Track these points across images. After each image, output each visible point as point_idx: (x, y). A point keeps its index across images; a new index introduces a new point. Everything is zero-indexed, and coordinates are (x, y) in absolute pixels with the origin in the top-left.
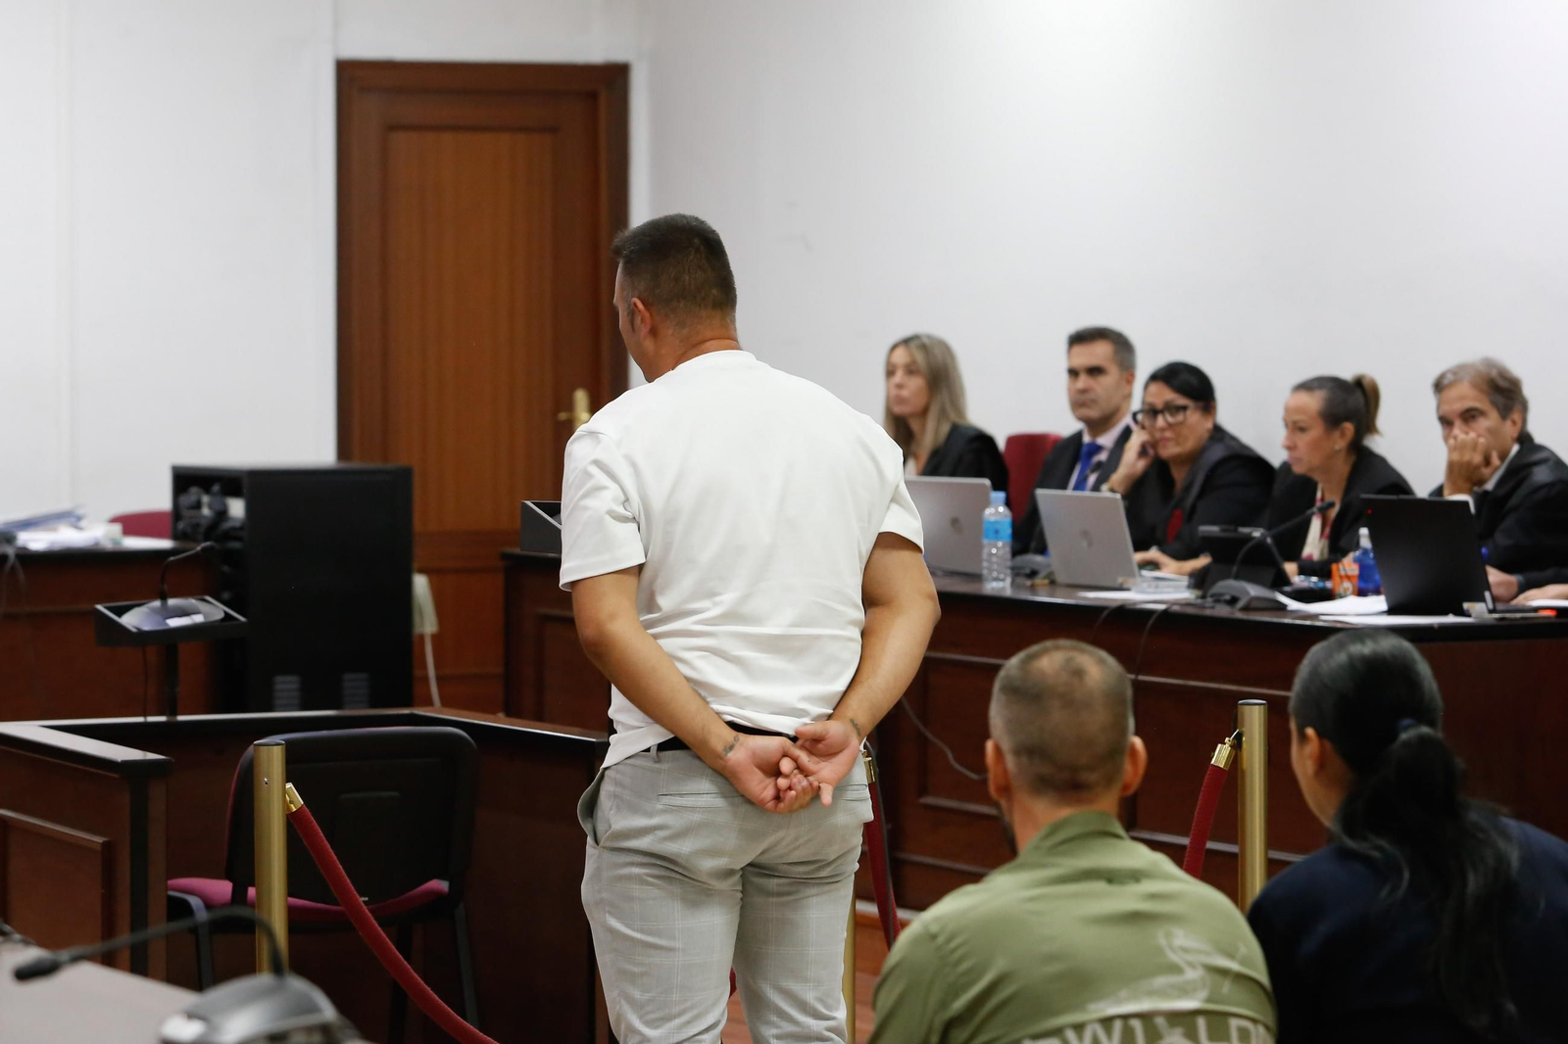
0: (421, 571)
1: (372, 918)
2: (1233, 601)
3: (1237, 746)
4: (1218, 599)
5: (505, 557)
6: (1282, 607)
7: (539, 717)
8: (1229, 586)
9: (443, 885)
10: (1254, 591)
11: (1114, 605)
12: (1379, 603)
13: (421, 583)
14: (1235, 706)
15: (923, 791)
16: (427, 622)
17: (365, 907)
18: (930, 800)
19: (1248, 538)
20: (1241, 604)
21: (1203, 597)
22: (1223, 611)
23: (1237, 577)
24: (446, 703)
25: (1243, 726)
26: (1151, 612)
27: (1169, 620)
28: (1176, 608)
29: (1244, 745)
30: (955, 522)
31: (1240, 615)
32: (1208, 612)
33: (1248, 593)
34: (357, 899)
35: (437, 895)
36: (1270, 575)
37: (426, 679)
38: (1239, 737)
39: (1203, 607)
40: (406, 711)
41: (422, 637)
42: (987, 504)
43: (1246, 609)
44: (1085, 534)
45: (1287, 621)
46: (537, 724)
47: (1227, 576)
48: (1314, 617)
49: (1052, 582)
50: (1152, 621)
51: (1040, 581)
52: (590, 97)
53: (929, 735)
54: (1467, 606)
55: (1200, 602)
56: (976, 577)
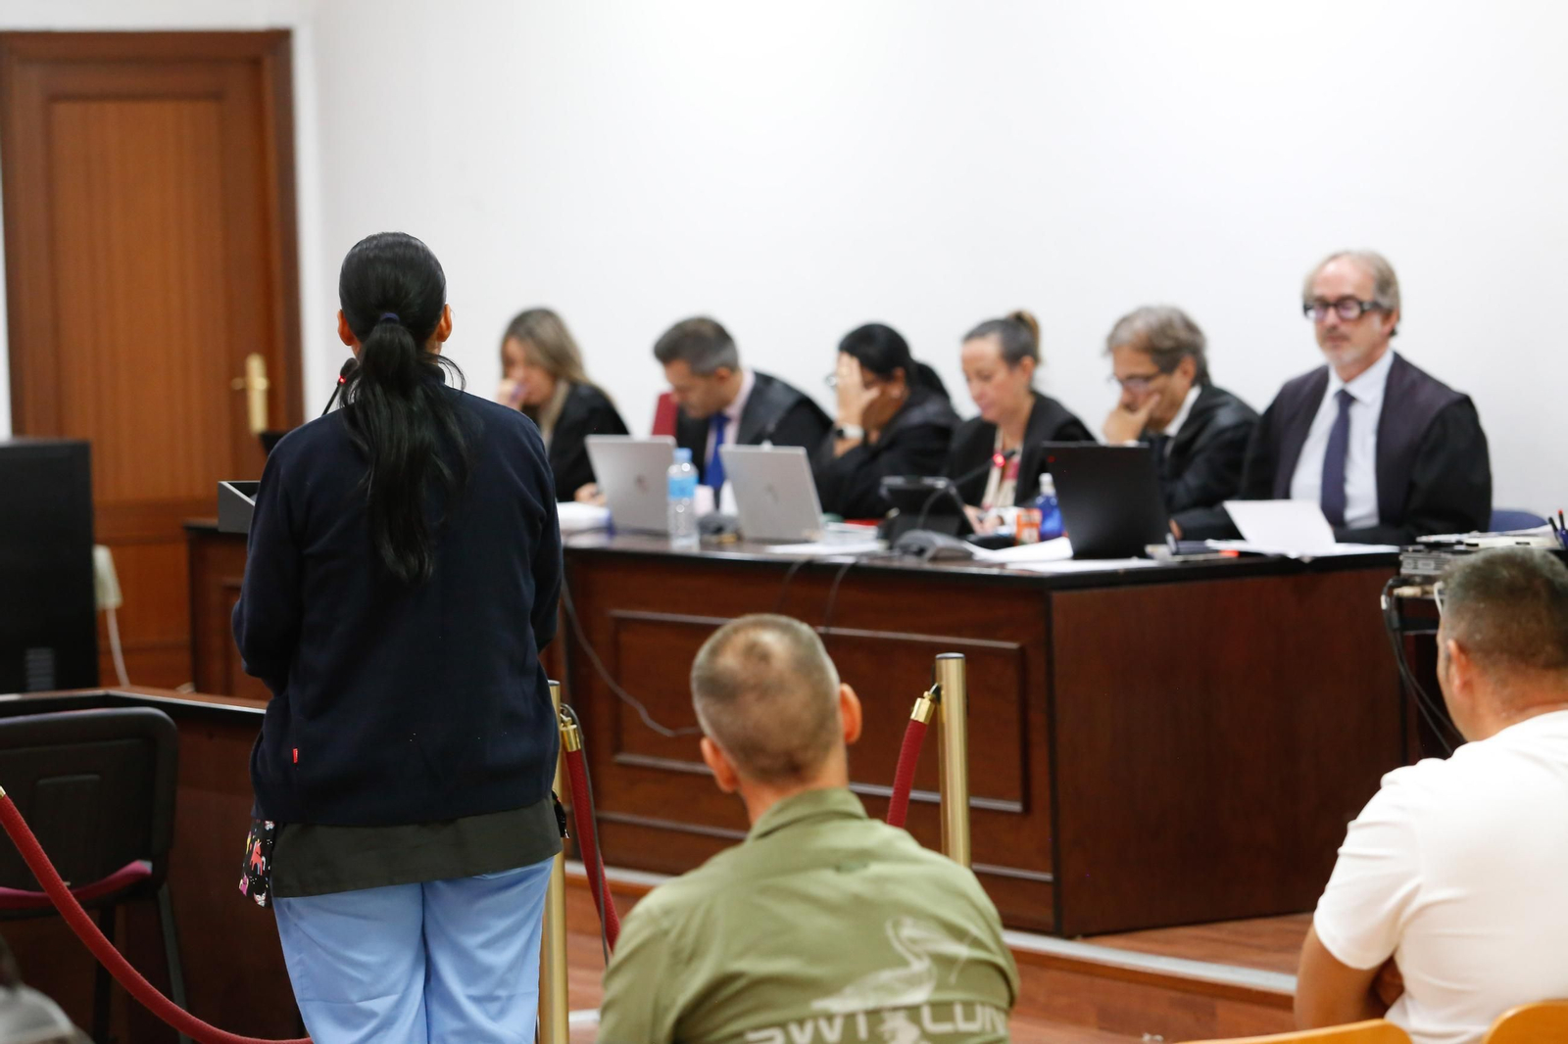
0: (105, 543)
1: (79, 906)
2: (921, 552)
3: (937, 699)
4: (905, 550)
5: (189, 529)
6: (968, 557)
7: (228, 692)
8: (916, 537)
9: (144, 866)
10: (941, 541)
11: (803, 559)
12: (1063, 547)
13: (102, 557)
14: (933, 661)
15: (618, 748)
16: (109, 594)
17: (69, 892)
18: (624, 758)
19: (932, 490)
20: (929, 554)
21: (891, 548)
22: (910, 562)
23: (926, 527)
24: (136, 679)
25: (941, 680)
26: (837, 567)
27: (859, 574)
28: (864, 561)
29: (944, 699)
30: (640, 481)
31: (928, 566)
32: (896, 564)
33: (932, 543)
34: (61, 885)
35: (141, 877)
36: (955, 524)
37: (109, 652)
38: (938, 691)
39: (889, 558)
40: (100, 692)
41: (104, 612)
42: (670, 461)
43: (934, 559)
44: (770, 489)
45: (974, 570)
46: (228, 699)
47: (913, 527)
48: (1002, 565)
49: (739, 538)
50: (840, 575)
51: (727, 537)
52: (256, 64)
53: (622, 694)
54: (1150, 549)
55: (887, 553)
56: (663, 535)
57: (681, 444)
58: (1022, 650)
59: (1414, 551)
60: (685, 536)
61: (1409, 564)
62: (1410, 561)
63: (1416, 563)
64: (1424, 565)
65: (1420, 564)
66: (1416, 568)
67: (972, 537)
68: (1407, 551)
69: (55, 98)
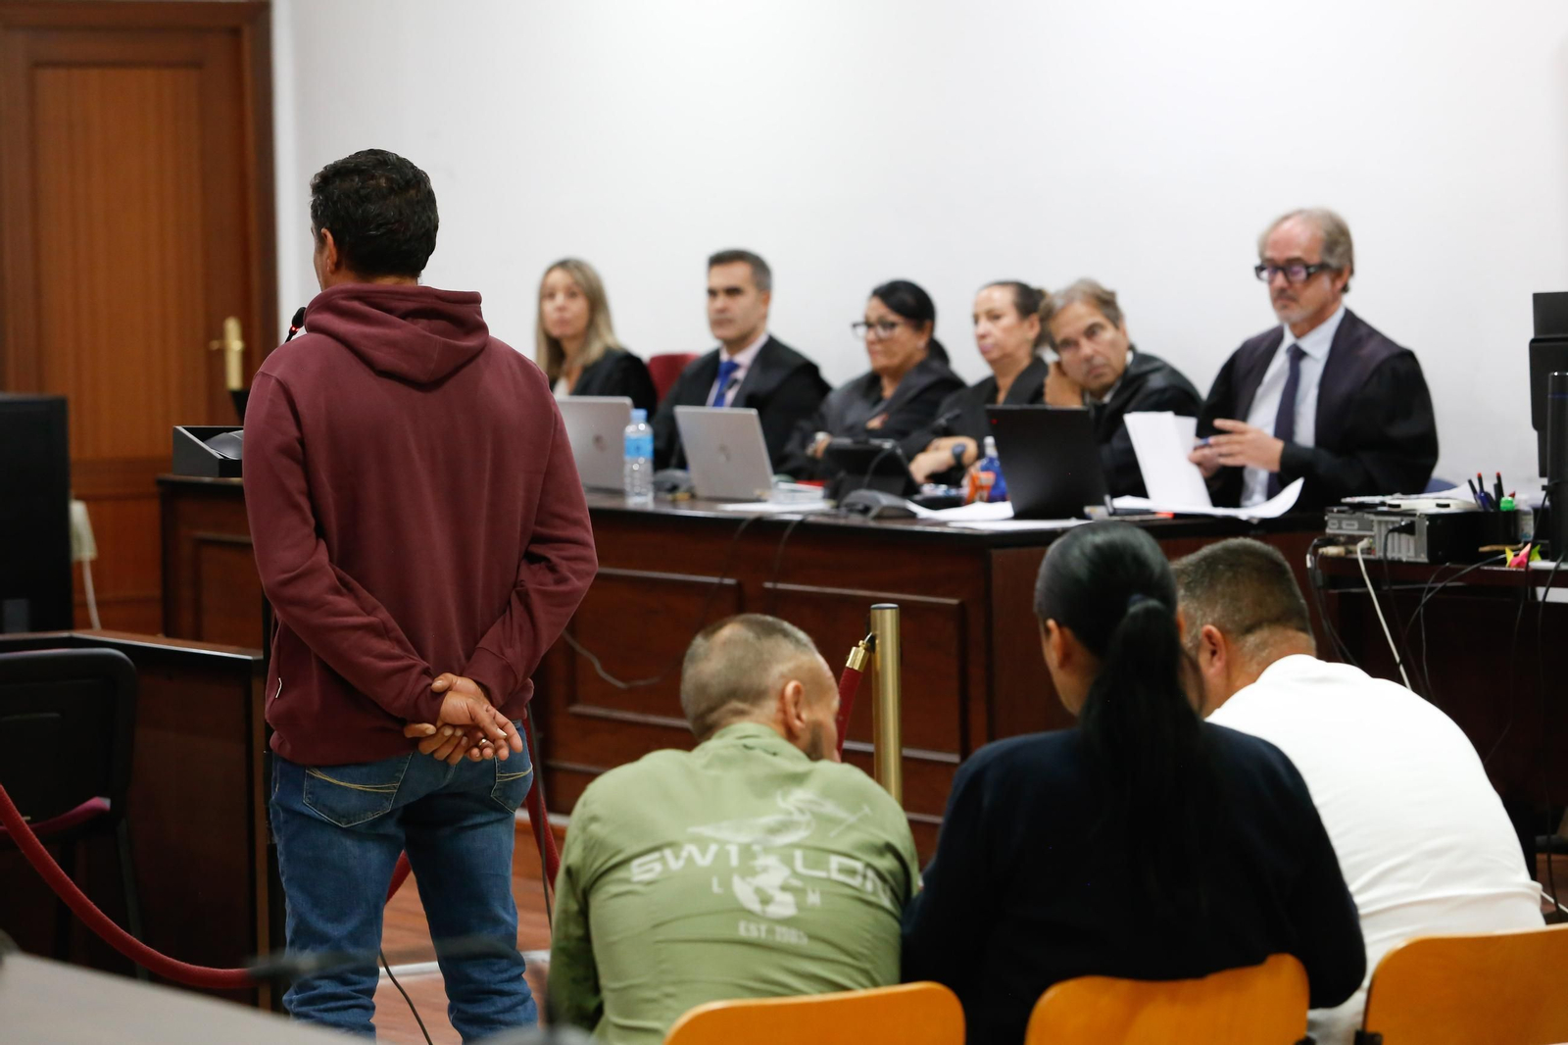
0: (79, 498)
1: (34, 836)
2: (866, 510)
3: (871, 648)
4: (851, 509)
5: (161, 483)
6: (912, 516)
7: (198, 637)
8: (862, 496)
9: (104, 803)
10: (886, 500)
11: (752, 516)
12: (1006, 509)
13: (78, 511)
14: (869, 610)
15: (573, 699)
16: (85, 548)
17: (27, 826)
18: (578, 709)
19: (879, 450)
20: (873, 513)
21: (838, 507)
22: (856, 520)
23: (870, 487)
24: (106, 625)
25: (875, 629)
26: (784, 524)
27: (805, 531)
28: (811, 519)
29: (878, 648)
30: (598, 440)
31: (873, 524)
32: (842, 522)
33: (878, 502)
34: (18, 818)
35: (99, 813)
36: (900, 484)
37: (85, 605)
38: (872, 640)
39: (836, 516)
40: (65, 634)
41: (80, 564)
42: (627, 421)
43: (879, 517)
44: (723, 449)
45: (918, 528)
46: (199, 644)
47: (858, 486)
48: (944, 524)
49: (693, 496)
50: (788, 531)
51: (680, 495)
52: (236, 32)
53: (578, 647)
54: (1088, 510)
55: (834, 512)
56: (620, 493)
57: (637, 405)
58: (961, 605)
59: (1339, 512)
60: (639, 494)
61: (1334, 524)
62: (1336, 521)
63: (1340, 523)
64: (1348, 525)
65: (1344, 524)
66: (1340, 528)
67: (918, 497)
68: (1332, 512)
69: (38, 64)
